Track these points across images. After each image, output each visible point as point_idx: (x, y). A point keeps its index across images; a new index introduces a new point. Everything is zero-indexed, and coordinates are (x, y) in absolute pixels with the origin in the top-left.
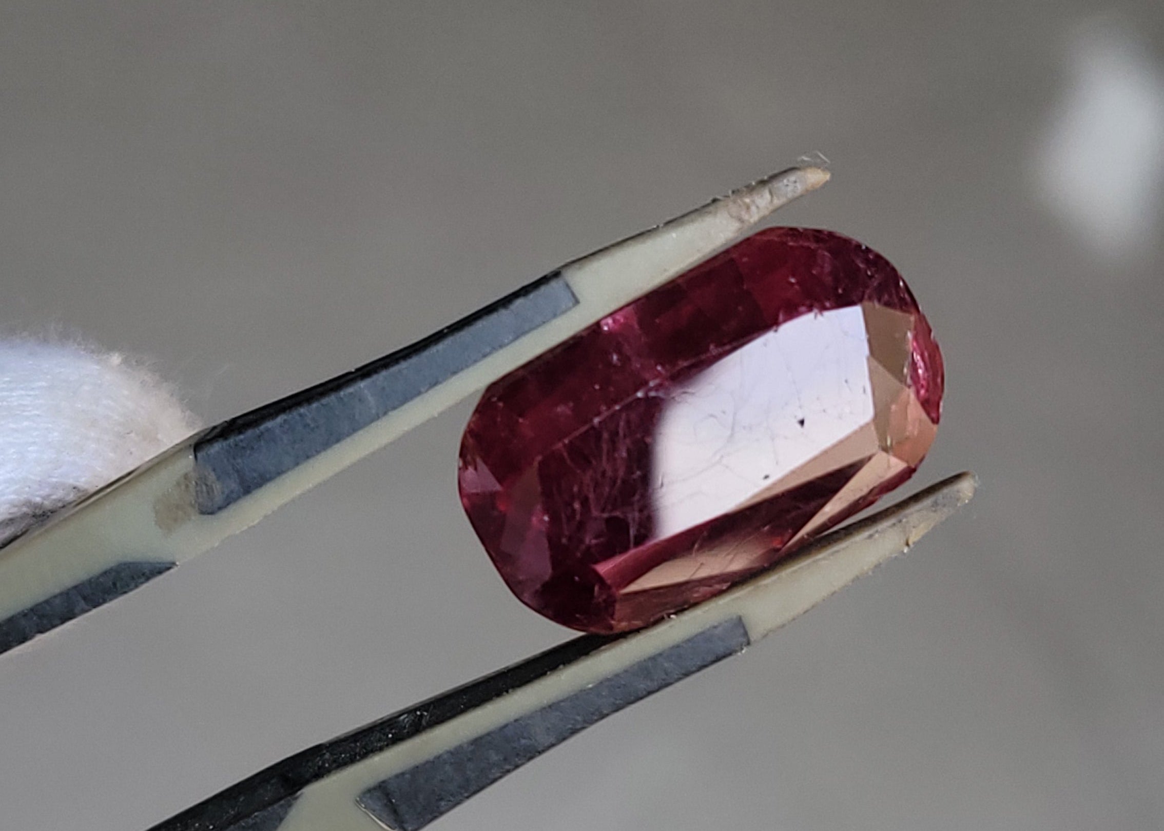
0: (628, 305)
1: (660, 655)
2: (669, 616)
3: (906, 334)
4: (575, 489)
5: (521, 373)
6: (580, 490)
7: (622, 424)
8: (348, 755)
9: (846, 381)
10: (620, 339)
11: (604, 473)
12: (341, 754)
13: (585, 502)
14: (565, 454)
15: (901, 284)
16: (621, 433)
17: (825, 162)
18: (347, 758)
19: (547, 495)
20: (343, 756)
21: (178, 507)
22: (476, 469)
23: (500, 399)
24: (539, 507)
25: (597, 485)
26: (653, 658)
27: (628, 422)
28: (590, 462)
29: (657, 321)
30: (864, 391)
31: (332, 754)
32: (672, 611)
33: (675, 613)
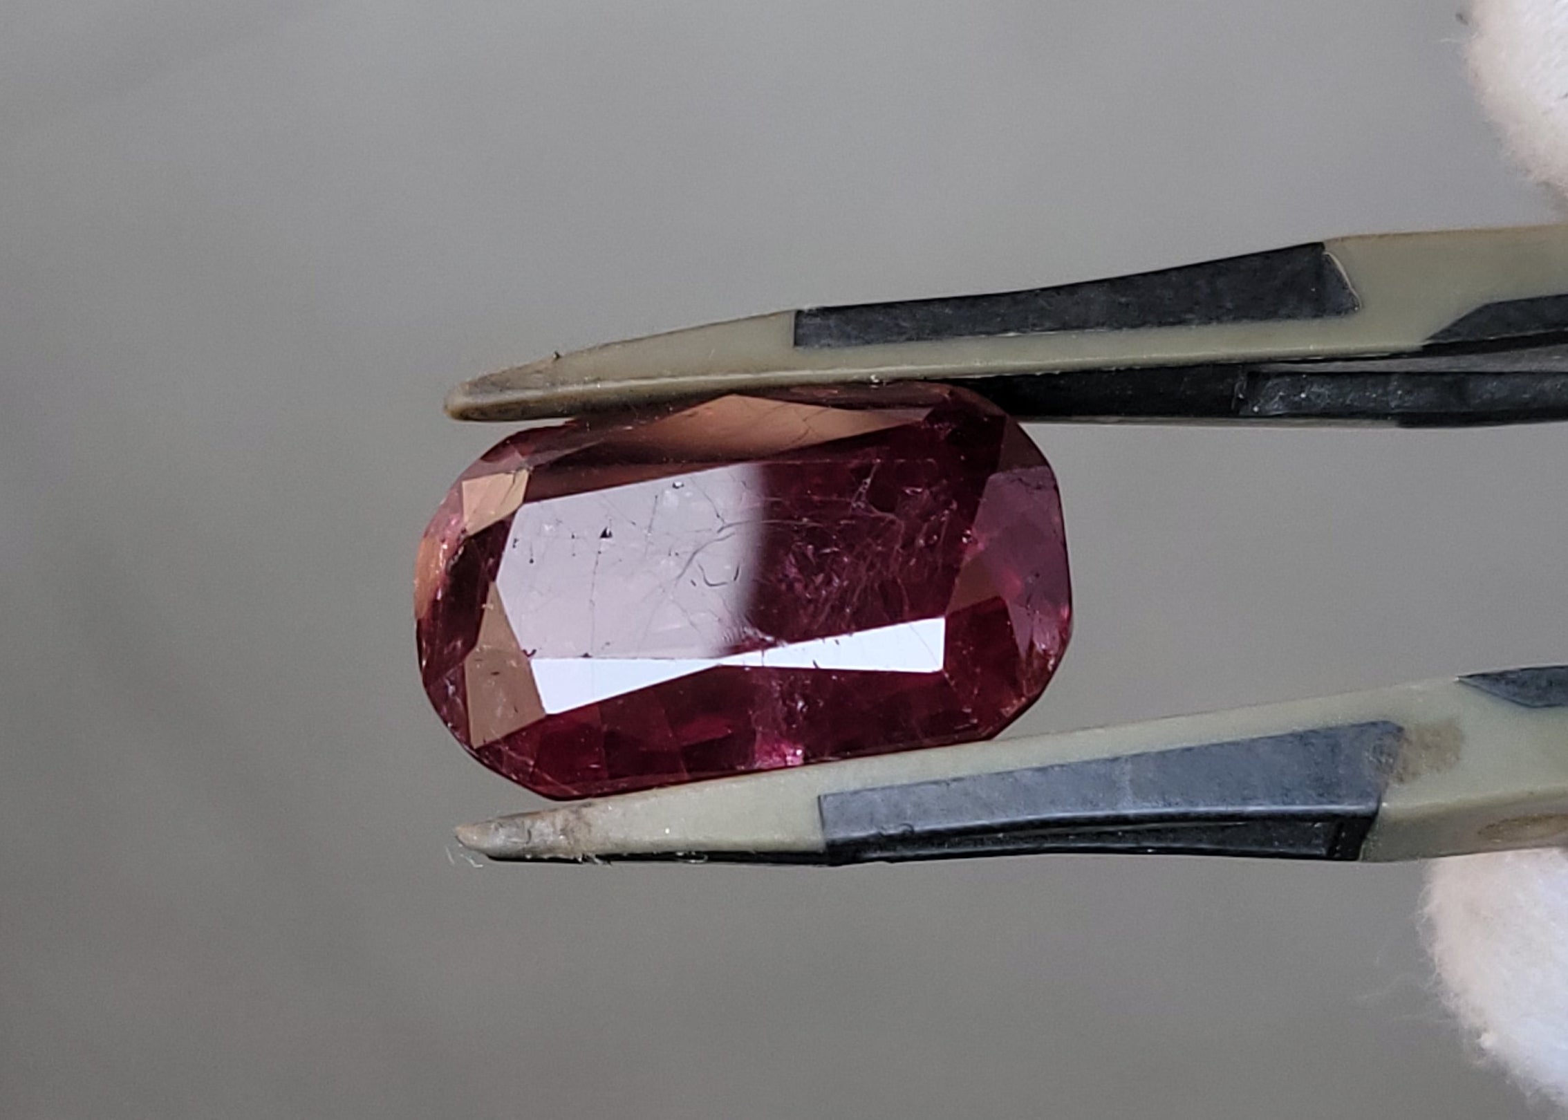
0: (760, 771)
1: (910, 339)
2: (880, 383)
3: (442, 598)
4: (913, 562)
5: (927, 741)
6: (910, 556)
7: (822, 618)
8: (1368, 394)
9: (532, 561)
10: (784, 727)
11: (872, 566)
12: (1375, 399)
13: (909, 543)
14: (906, 608)
15: (424, 663)
16: (827, 608)
17: (451, 850)
18: (1369, 391)
19: (952, 570)
20: (1374, 396)
21: (1427, 747)
22: (1032, 645)
23: (967, 717)
24: (967, 558)
25: (884, 557)
26: (919, 337)
27: (814, 616)
28: (881, 586)
29: (730, 731)
30: (516, 541)
31: (1388, 403)
32: (874, 386)
33: (871, 383)
